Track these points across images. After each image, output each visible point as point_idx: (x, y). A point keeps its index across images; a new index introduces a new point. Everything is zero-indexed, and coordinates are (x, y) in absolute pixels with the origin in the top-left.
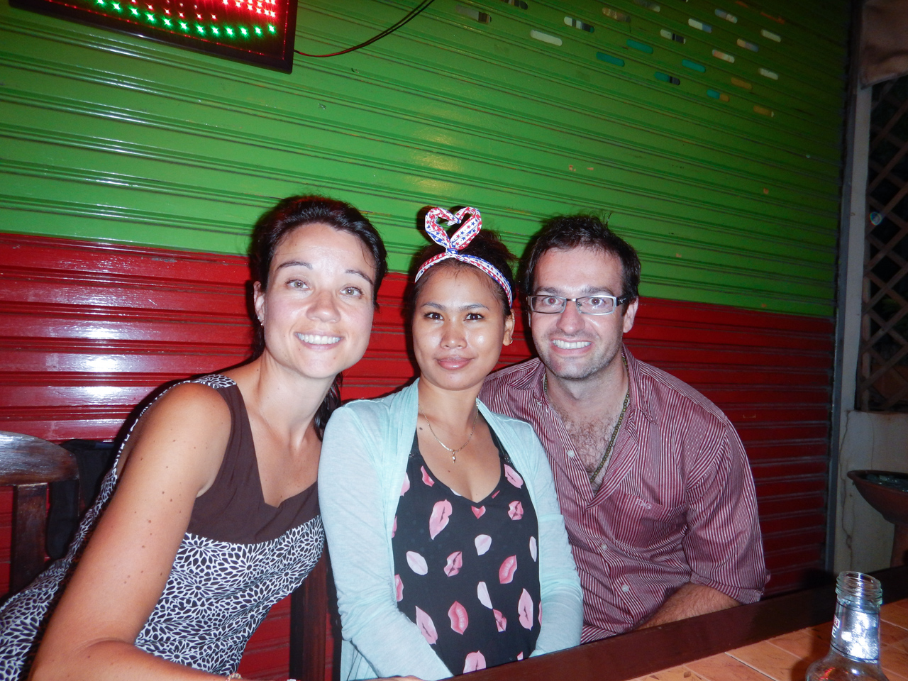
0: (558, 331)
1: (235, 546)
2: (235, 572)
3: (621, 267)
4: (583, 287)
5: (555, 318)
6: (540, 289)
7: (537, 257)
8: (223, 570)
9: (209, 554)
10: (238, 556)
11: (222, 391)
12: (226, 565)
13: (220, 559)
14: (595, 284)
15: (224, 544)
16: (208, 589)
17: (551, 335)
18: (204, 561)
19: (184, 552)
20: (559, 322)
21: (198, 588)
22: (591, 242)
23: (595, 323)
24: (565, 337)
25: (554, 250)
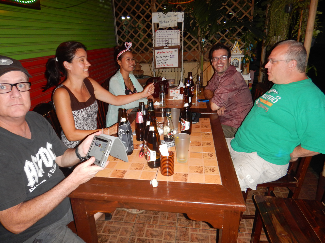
0: (218, 64)
1: (81, 110)
2: (84, 114)
3: (227, 51)
4: (221, 56)
5: (217, 62)
6: (214, 57)
7: (212, 53)
8: (82, 114)
9: (78, 113)
10: (83, 111)
11: (62, 87)
12: (82, 113)
13: (80, 113)
14: (223, 55)
15: (79, 110)
16: (82, 119)
17: (217, 65)
18: (78, 115)
19: (74, 115)
20: (218, 62)
21: (81, 119)
22: (221, 48)
23: (224, 62)
24: (219, 64)
25: (215, 50)
